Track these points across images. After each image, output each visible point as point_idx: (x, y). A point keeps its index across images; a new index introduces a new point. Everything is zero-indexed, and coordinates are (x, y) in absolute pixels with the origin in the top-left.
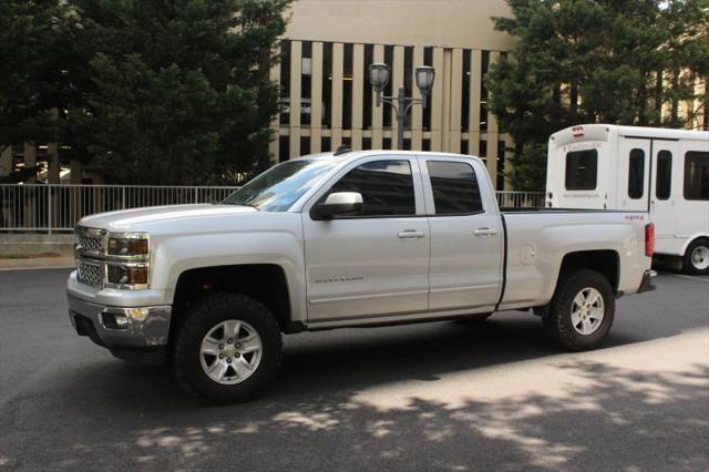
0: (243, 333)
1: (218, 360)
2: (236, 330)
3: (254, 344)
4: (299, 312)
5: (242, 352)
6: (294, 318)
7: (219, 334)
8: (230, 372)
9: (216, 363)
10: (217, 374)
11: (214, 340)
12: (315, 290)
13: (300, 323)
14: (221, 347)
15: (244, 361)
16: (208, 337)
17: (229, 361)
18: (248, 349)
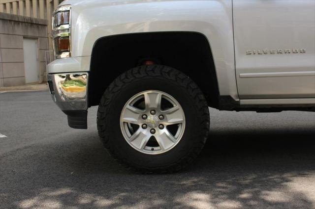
0: (165, 105)
1: (140, 130)
2: (158, 100)
3: (177, 116)
4: (227, 85)
5: (166, 124)
6: (222, 92)
7: (140, 104)
8: (152, 142)
9: (138, 132)
10: (138, 143)
11: (134, 109)
12: (245, 63)
13: (229, 98)
14: (144, 117)
15: (167, 133)
16: (128, 106)
17: (153, 131)
18: (171, 120)
